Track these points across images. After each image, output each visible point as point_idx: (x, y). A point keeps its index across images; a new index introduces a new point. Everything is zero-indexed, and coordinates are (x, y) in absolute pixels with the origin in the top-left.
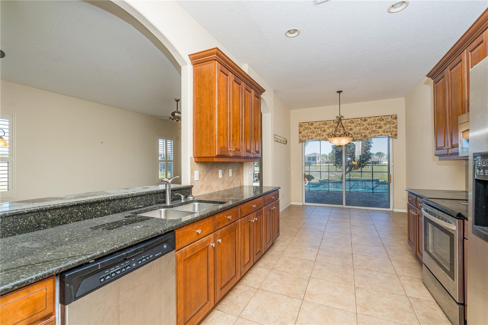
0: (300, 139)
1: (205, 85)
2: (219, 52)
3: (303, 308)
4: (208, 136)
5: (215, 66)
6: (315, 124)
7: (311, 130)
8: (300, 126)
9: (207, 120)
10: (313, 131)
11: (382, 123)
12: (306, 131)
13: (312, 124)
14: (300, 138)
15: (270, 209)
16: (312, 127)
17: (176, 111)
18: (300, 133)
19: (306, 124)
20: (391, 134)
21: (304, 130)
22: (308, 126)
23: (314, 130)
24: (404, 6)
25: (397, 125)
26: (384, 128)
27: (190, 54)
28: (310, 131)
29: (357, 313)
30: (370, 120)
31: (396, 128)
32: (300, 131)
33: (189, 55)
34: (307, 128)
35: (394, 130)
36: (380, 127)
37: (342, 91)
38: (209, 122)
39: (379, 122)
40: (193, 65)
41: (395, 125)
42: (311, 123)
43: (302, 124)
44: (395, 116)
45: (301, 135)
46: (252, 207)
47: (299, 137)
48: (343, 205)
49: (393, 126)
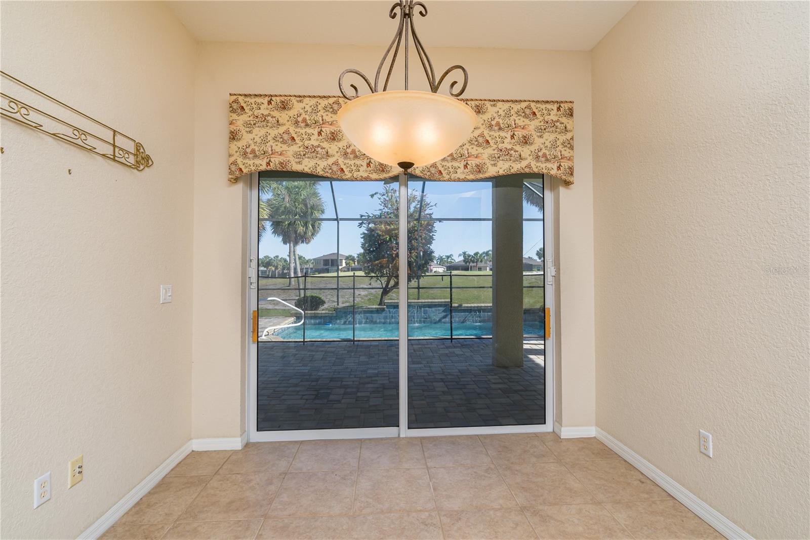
0: (235, 163)
6: (297, 107)
7: (282, 129)
8: (236, 108)
10: (287, 132)
11: (533, 124)
12: (259, 132)
13: (284, 106)
14: (232, 159)
16: (283, 116)
18: (234, 136)
19: (259, 100)
20: (559, 168)
21: (249, 126)
22: (266, 113)
23: (292, 130)
25: (572, 139)
26: (538, 142)
28: (274, 132)
30: (495, 109)
31: (572, 148)
32: (233, 128)
34: (264, 118)
35: (567, 153)
36: (526, 141)
39: (521, 121)
41: (569, 136)
42: (282, 102)
43: (241, 99)
44: (570, 105)
45: (234, 146)
47: (230, 156)
48: (398, 426)
49: (562, 138)
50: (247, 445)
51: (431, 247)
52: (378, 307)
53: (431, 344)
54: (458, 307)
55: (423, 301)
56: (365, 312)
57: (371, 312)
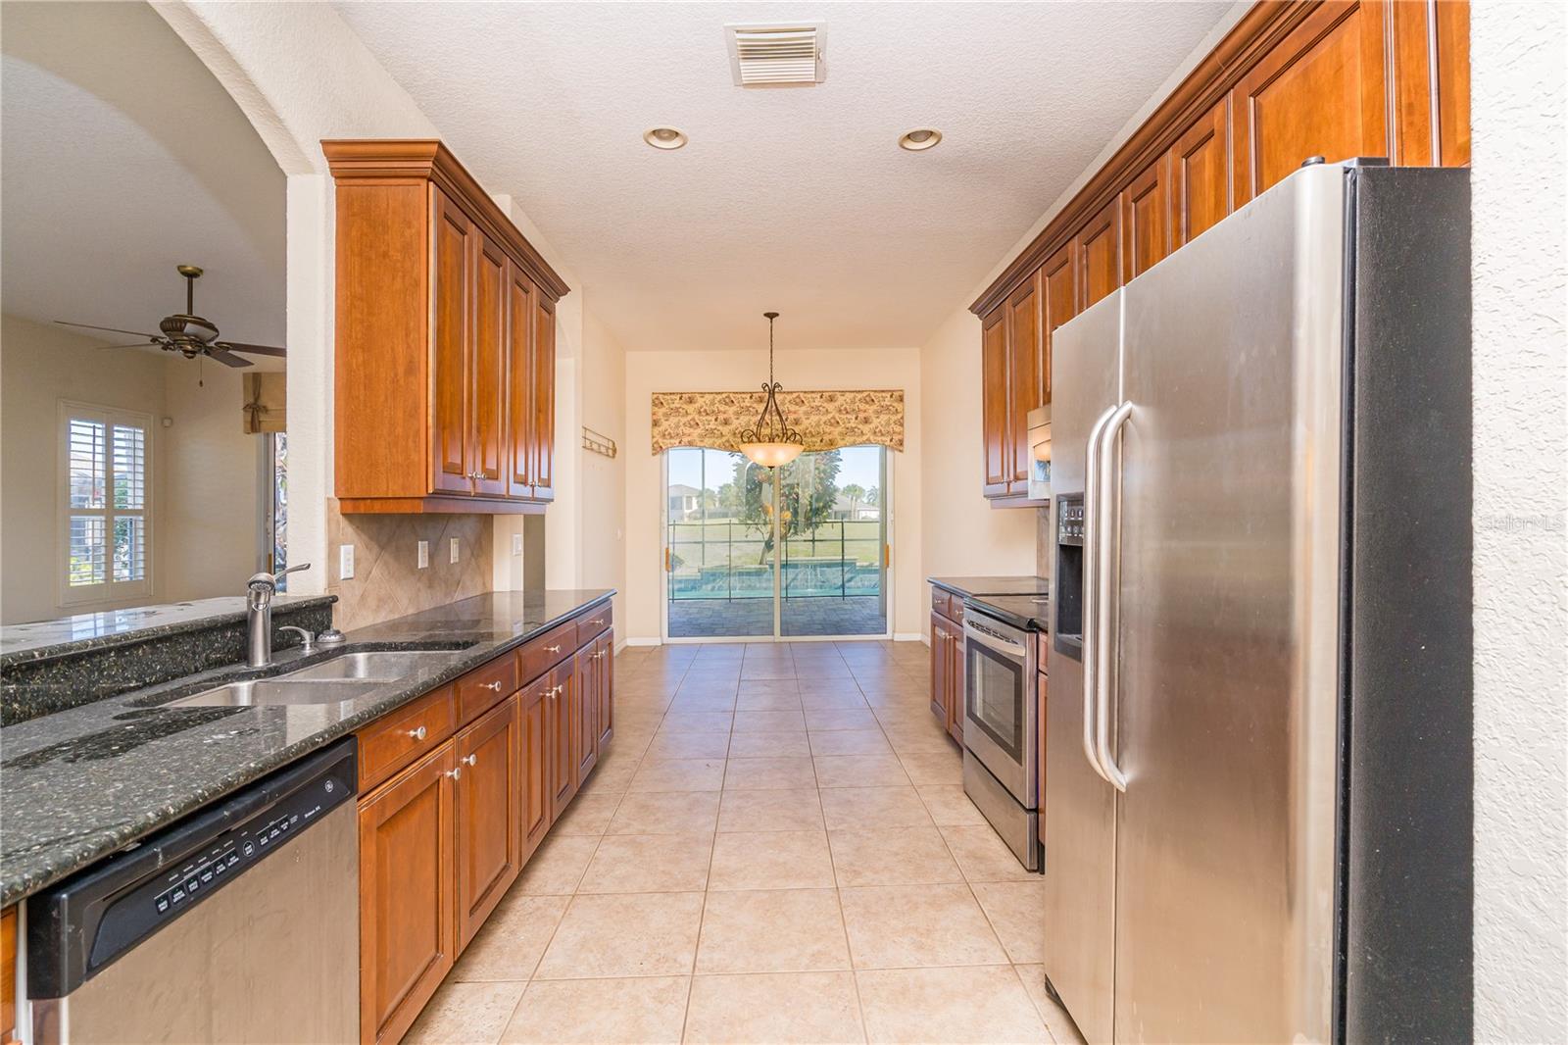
0: (657, 442)
1: (385, 255)
2: (443, 154)
3: (708, 910)
4: (399, 430)
5: (427, 199)
6: (700, 401)
7: (689, 418)
8: (657, 403)
9: (396, 375)
10: (693, 419)
11: (872, 409)
12: (673, 420)
13: (691, 401)
14: (655, 440)
15: (591, 659)
16: (691, 408)
17: (186, 313)
18: (655, 423)
19: (673, 397)
20: (891, 440)
21: (666, 415)
22: (678, 406)
23: (696, 417)
24: (931, 141)
25: (902, 418)
26: (875, 422)
27: (326, 138)
28: (684, 420)
29: (837, 888)
30: (844, 398)
31: (902, 425)
32: (655, 418)
33: (324, 143)
34: (677, 410)
35: (898, 429)
36: (866, 421)
37: (777, 315)
38: (402, 382)
39: (863, 406)
40: (336, 178)
41: (899, 416)
42: (689, 398)
43: (661, 396)
44: (900, 393)
45: (657, 430)
46: (547, 651)
47: (653, 437)
48: (773, 634)
49: (894, 418)
50: (663, 645)
51: (834, 483)
52: (758, 566)
53: (820, 601)
54: (867, 566)
55: (819, 558)
56: (741, 574)
57: (749, 574)
